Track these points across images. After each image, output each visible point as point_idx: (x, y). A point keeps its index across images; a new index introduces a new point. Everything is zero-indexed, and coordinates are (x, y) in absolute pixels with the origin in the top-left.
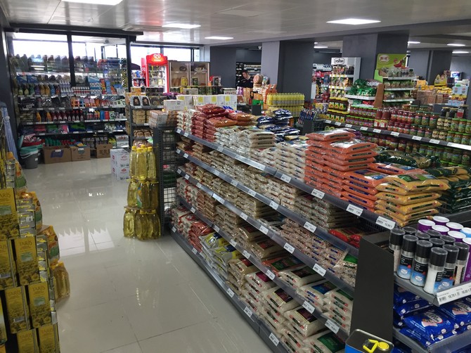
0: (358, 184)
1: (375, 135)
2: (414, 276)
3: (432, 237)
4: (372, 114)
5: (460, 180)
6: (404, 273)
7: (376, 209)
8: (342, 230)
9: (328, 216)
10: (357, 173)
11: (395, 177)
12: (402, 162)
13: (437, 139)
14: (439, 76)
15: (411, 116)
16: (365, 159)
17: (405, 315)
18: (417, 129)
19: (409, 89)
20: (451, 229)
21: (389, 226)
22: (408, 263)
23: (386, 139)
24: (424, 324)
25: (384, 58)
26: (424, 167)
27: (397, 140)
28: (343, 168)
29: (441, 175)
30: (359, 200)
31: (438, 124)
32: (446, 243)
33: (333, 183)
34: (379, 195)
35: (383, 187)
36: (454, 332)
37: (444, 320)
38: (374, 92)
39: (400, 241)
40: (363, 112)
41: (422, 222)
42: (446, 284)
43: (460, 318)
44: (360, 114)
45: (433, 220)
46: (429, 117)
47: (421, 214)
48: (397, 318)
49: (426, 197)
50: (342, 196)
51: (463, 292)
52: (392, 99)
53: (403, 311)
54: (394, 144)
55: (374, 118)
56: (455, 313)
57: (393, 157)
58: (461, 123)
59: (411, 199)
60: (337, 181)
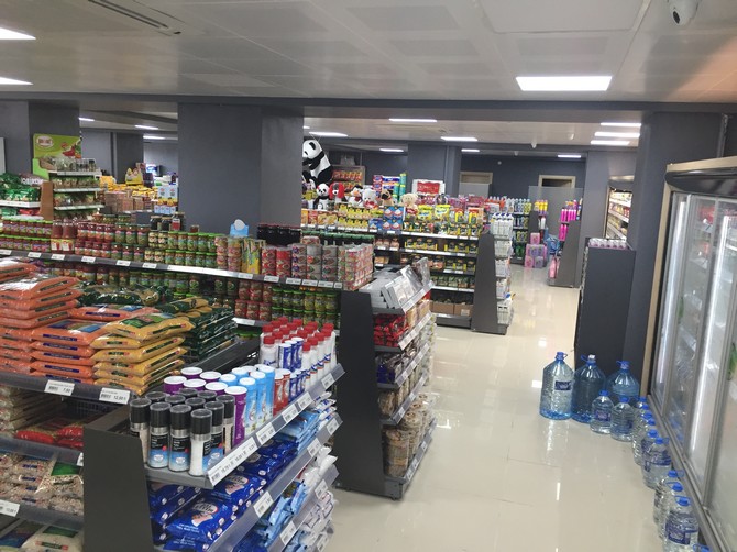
0: (59, 346)
1: (55, 264)
2: (174, 459)
3: (187, 397)
4: (44, 230)
5: (202, 314)
6: (158, 460)
7: (95, 379)
8: (40, 427)
9: (9, 409)
10: (54, 327)
11: (119, 324)
12: (121, 301)
13: (153, 261)
14: (130, 170)
15: (108, 231)
16: (63, 303)
17: (168, 521)
18: (121, 249)
19: (92, 190)
20: (208, 381)
21: (121, 398)
22: (161, 444)
23: (74, 268)
24: (196, 522)
25: (44, 142)
26: (152, 304)
27: (94, 268)
28: (28, 324)
29: (178, 312)
30: (66, 369)
31: (150, 240)
32: (207, 400)
33: (9, 352)
34: (98, 356)
35: (103, 342)
36: (234, 518)
37: (219, 506)
38: (36, 194)
39: (146, 416)
40: (28, 228)
41: (168, 381)
42: (215, 455)
43: (237, 495)
44: (23, 231)
45: (182, 375)
46: (137, 232)
47: (163, 370)
48: (157, 530)
49: (166, 344)
50: (32, 370)
51: (237, 459)
52: (68, 205)
53: (165, 516)
54: (90, 274)
55: (49, 237)
56: (229, 492)
57: (103, 295)
58: (180, 238)
59: (148, 351)
60: (19, 346)
